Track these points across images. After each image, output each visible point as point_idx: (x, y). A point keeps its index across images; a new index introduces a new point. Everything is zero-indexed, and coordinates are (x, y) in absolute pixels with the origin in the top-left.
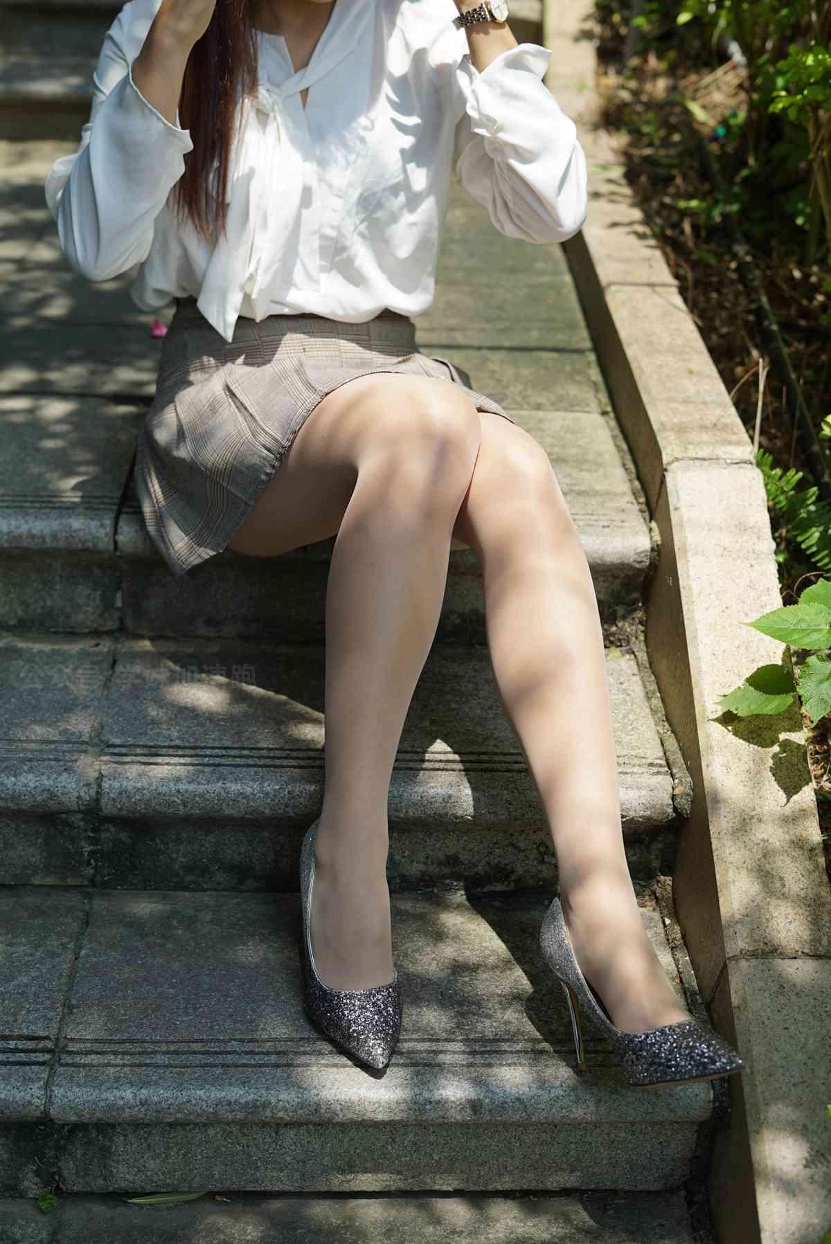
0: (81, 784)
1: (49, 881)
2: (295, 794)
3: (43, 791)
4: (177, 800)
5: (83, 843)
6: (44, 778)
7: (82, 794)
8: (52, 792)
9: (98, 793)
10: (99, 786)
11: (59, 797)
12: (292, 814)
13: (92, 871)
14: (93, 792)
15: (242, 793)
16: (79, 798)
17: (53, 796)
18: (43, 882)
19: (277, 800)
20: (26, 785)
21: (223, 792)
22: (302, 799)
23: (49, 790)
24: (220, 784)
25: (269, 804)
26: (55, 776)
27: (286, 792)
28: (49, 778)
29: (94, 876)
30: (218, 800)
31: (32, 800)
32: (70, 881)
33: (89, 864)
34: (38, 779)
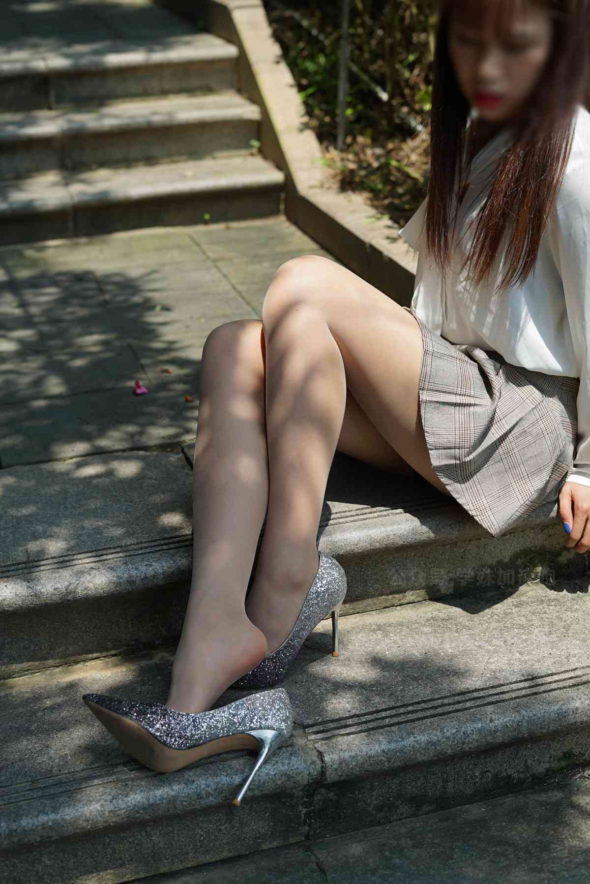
0: (309, 763)
1: (275, 844)
2: (469, 733)
3: (282, 776)
4: (382, 758)
5: (301, 808)
6: (280, 765)
7: (312, 771)
8: (289, 775)
9: (322, 767)
10: (323, 761)
11: (293, 777)
12: (467, 749)
13: (307, 828)
14: (318, 767)
15: (430, 742)
16: (309, 774)
17: (289, 777)
18: (270, 846)
19: (456, 741)
20: (268, 774)
21: (416, 744)
22: (474, 736)
23: (286, 774)
24: (412, 739)
25: (451, 746)
26: (287, 761)
27: (462, 734)
28: (283, 764)
29: (309, 831)
30: (414, 751)
31: (274, 784)
32: (292, 840)
33: (305, 823)
34: (275, 767)
